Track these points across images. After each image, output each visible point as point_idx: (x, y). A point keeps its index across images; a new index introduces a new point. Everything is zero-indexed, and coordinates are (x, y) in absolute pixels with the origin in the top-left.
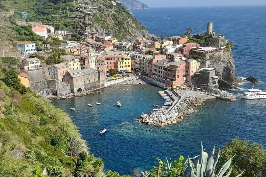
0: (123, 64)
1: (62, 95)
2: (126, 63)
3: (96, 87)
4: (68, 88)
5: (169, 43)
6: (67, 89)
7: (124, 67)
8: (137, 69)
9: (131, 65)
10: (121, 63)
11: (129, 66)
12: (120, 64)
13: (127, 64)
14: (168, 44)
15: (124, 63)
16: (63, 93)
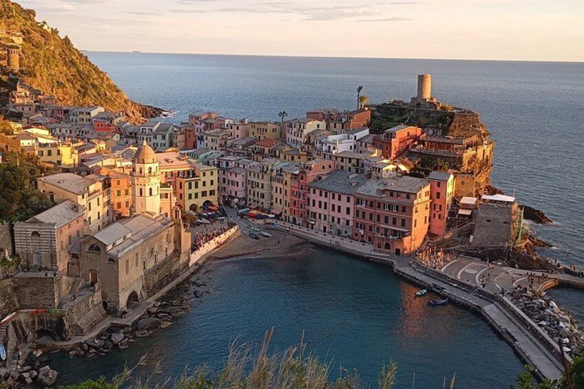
0: (196, 187)
1: (80, 332)
2: (204, 184)
3: (172, 277)
4: (95, 299)
5: (318, 126)
6: (93, 301)
7: (200, 195)
8: (236, 200)
9: (218, 190)
10: (193, 183)
11: (212, 193)
12: (190, 188)
13: (208, 188)
14: (316, 128)
15: (200, 184)
16: (82, 322)
